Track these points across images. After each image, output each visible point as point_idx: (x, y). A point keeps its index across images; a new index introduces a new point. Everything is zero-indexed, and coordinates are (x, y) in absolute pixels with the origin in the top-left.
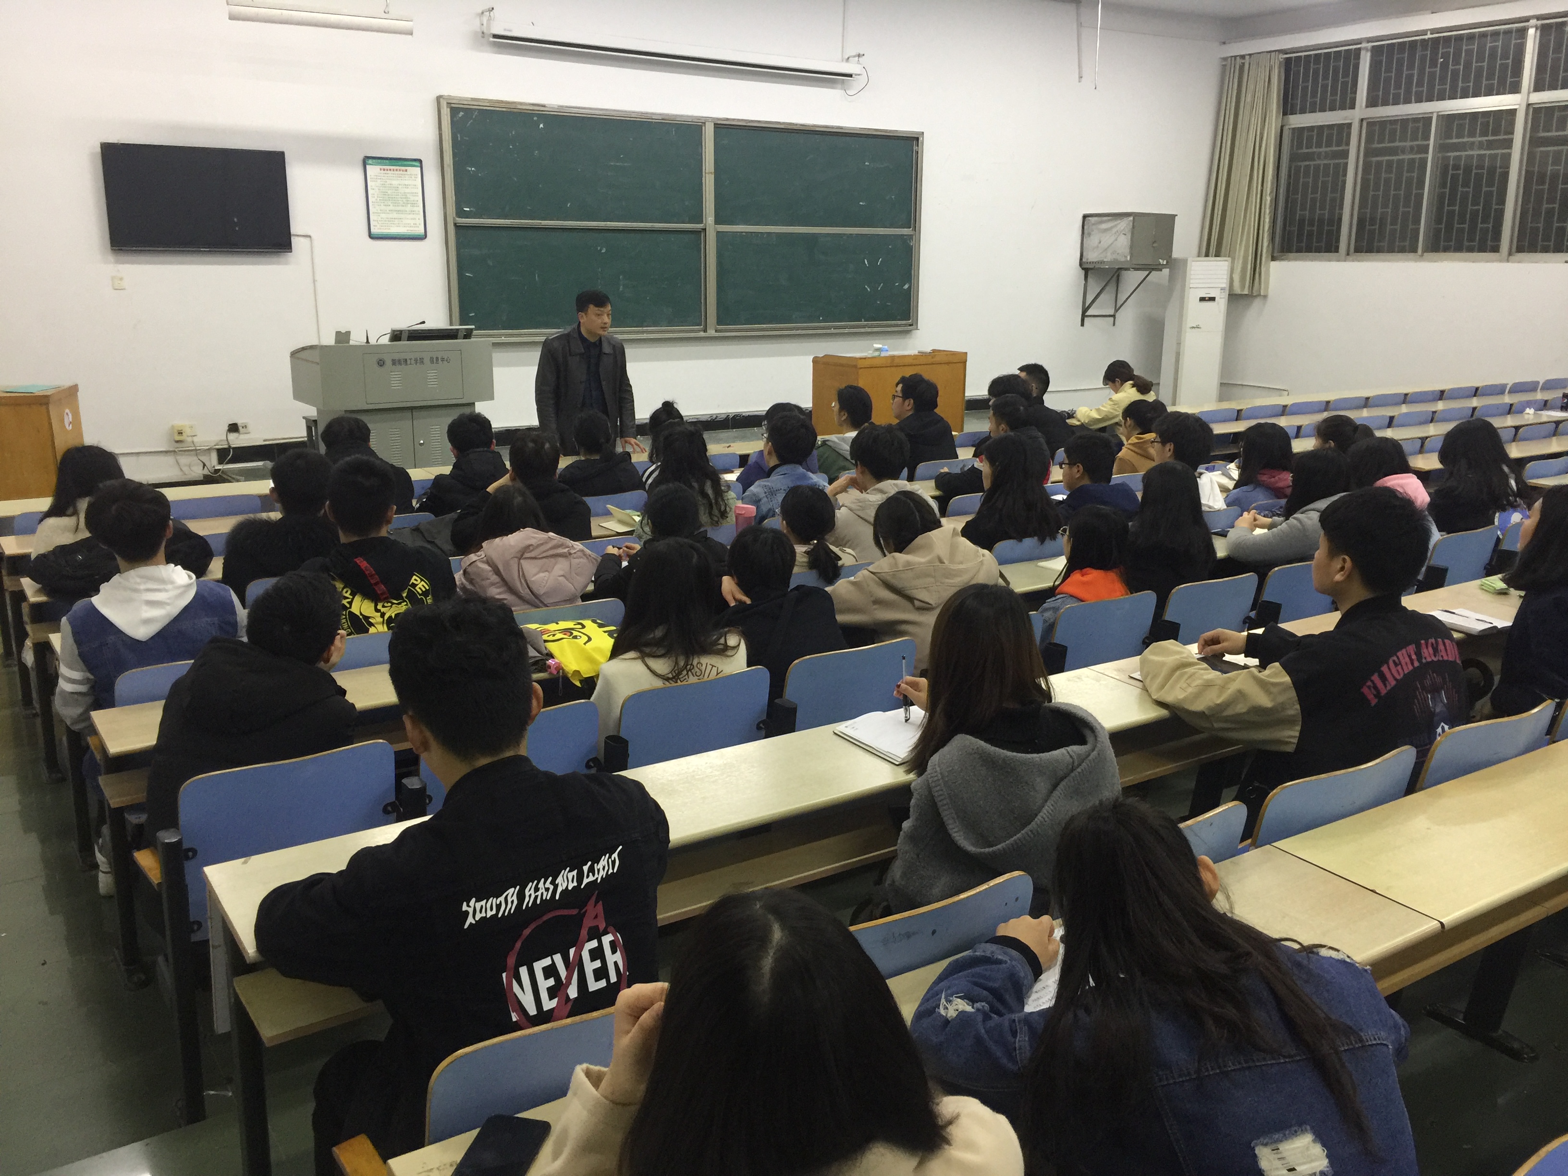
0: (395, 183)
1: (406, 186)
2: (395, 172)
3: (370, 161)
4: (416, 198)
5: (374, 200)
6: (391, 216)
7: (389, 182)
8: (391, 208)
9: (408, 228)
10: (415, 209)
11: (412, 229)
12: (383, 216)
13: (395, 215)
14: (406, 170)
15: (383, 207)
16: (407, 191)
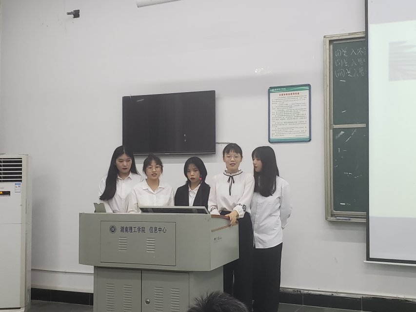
0: (289, 103)
1: (298, 105)
2: (290, 96)
3: (273, 90)
4: (304, 112)
5: (274, 116)
6: (285, 126)
7: (285, 103)
8: (286, 121)
9: (297, 134)
10: (303, 120)
11: (300, 134)
12: (279, 126)
13: (288, 126)
14: (298, 93)
15: (280, 121)
16: (298, 107)
